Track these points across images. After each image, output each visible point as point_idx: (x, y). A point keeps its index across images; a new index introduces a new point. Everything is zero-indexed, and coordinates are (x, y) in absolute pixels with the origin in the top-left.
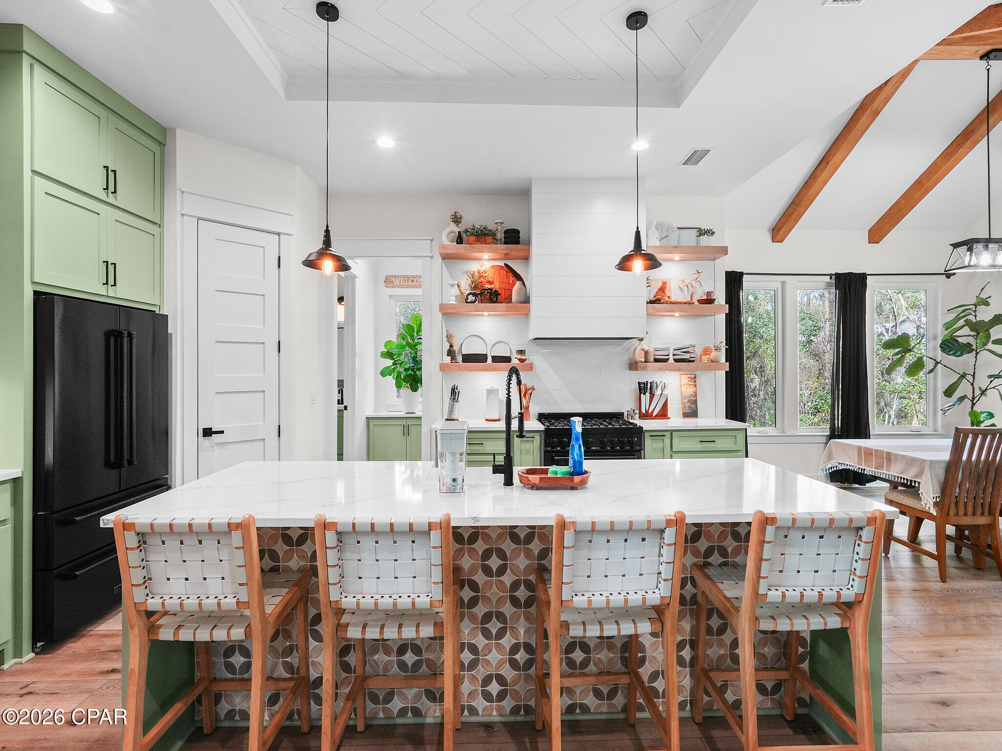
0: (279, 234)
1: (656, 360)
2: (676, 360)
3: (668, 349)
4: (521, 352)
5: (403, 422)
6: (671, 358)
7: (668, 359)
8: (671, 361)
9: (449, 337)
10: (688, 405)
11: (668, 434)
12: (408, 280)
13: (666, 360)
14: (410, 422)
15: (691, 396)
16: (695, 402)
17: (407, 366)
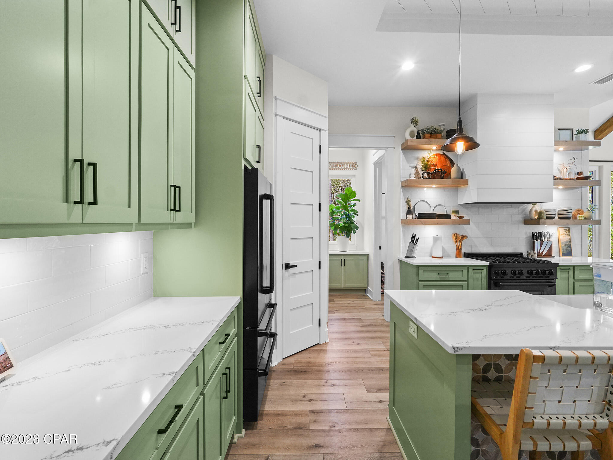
0: (320, 130)
1: (548, 218)
2: (560, 218)
3: (554, 211)
4: (456, 212)
5: (341, 258)
6: (557, 216)
7: (555, 217)
8: (556, 218)
9: (408, 202)
10: (565, 248)
11: (572, 268)
12: (337, 165)
13: (553, 218)
14: (345, 258)
15: (567, 242)
16: (570, 246)
17: (345, 221)
